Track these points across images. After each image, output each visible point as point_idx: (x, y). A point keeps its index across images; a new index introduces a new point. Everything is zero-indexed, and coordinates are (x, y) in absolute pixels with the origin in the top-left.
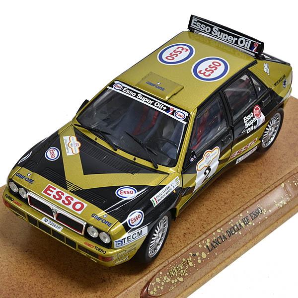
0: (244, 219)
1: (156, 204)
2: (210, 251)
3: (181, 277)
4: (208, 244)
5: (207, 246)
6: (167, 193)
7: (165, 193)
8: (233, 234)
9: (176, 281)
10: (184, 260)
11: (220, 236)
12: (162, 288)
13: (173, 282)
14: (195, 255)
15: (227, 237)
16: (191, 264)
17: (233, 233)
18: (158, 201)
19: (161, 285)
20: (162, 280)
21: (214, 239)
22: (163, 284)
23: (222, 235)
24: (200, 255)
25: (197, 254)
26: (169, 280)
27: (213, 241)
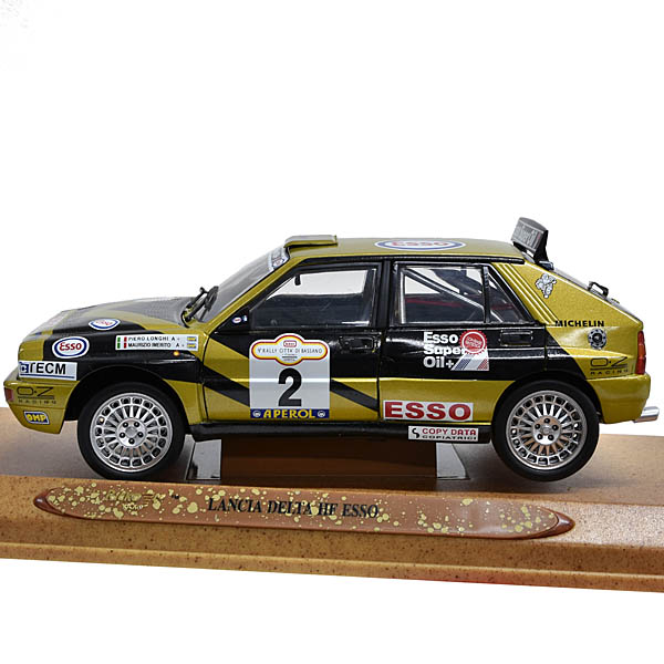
0: (327, 505)
1: (122, 348)
2: (210, 509)
3: (123, 511)
4: (216, 498)
5: (211, 500)
6: (155, 345)
7: (152, 342)
8: (280, 512)
9: (108, 510)
10: (150, 492)
11: (251, 501)
12: (74, 504)
13: (102, 508)
14: (178, 498)
15: (263, 509)
16: (157, 505)
17: (283, 510)
18: (130, 345)
19: (77, 498)
20: (85, 494)
21: (236, 497)
22: (82, 499)
23: (255, 502)
24: (186, 504)
25: (182, 499)
26: (98, 502)
27: (231, 501)
